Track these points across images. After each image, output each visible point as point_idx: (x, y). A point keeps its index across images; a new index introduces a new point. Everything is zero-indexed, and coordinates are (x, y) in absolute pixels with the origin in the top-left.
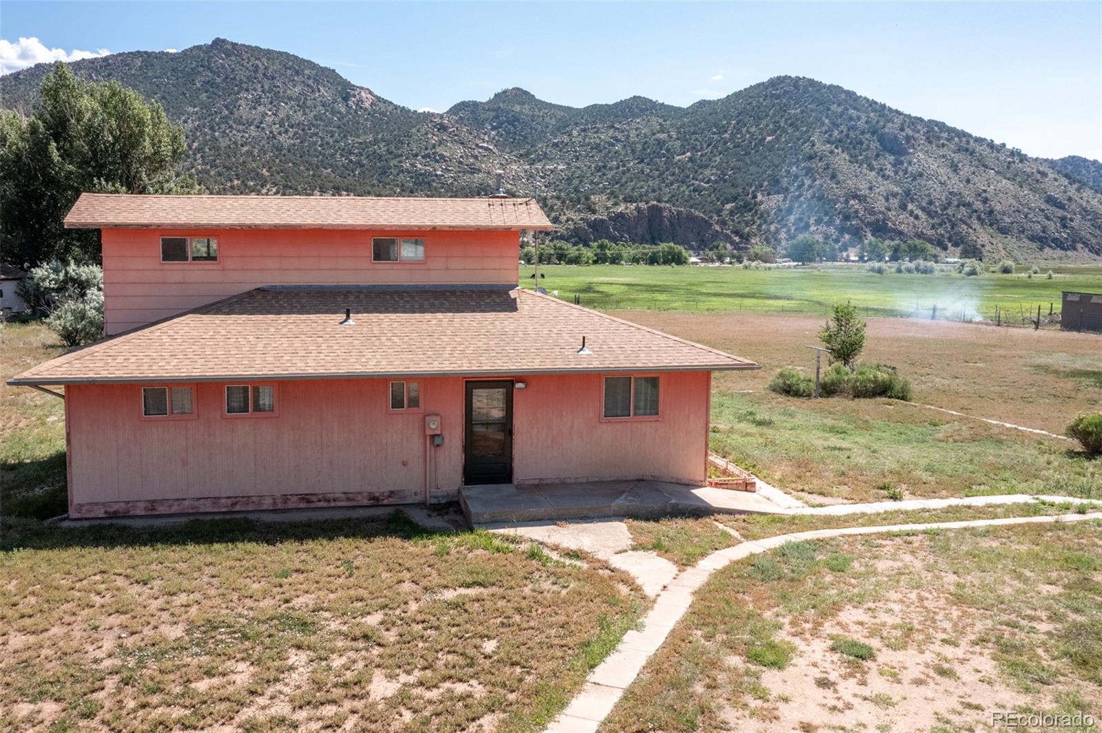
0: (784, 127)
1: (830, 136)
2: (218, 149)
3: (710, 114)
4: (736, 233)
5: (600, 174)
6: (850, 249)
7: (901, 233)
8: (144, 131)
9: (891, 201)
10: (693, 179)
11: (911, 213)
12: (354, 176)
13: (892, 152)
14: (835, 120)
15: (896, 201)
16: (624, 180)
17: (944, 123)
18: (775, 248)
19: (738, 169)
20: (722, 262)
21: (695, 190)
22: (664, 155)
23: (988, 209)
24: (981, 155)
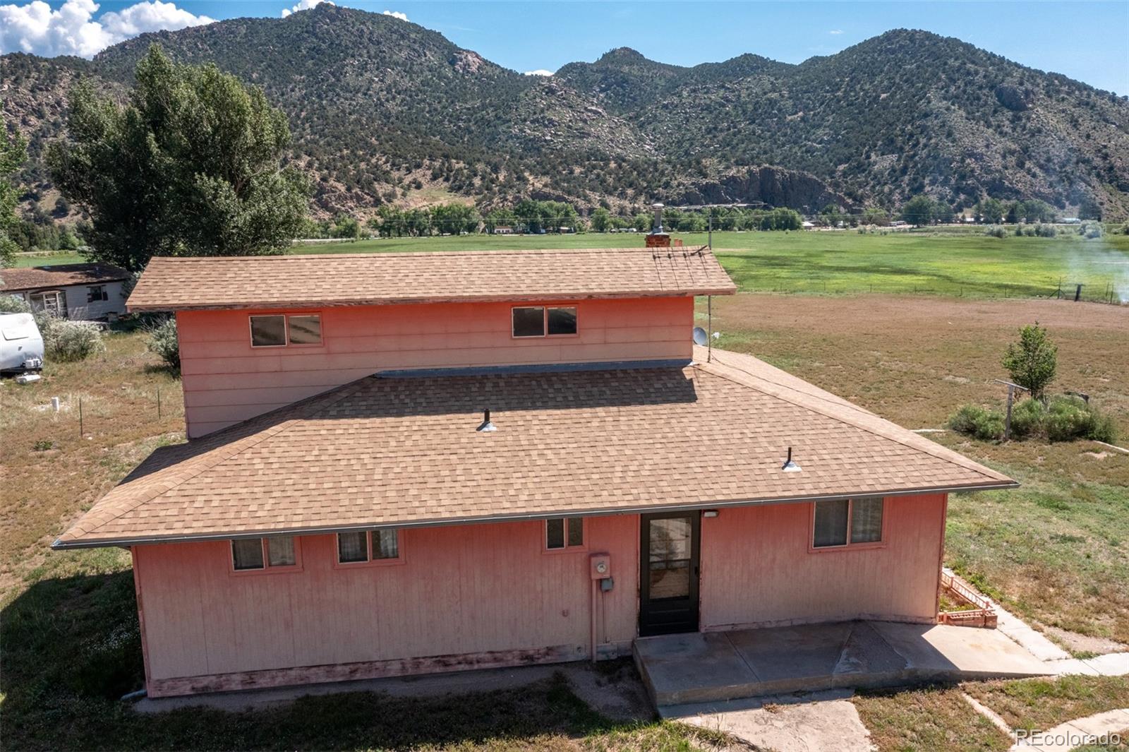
0: (899, 84)
1: (947, 92)
2: (326, 118)
3: (823, 71)
4: (850, 195)
5: (710, 136)
6: (965, 209)
7: (1017, 192)
8: (245, 120)
9: (1008, 159)
10: (805, 139)
11: (1029, 171)
12: (463, 142)
13: (1010, 107)
14: (952, 75)
15: (1013, 159)
16: (735, 142)
17: (1064, 76)
18: (889, 210)
19: (852, 128)
20: (836, 226)
21: (807, 151)
22: (776, 115)
23: (1108, 166)
24: (1102, 108)
